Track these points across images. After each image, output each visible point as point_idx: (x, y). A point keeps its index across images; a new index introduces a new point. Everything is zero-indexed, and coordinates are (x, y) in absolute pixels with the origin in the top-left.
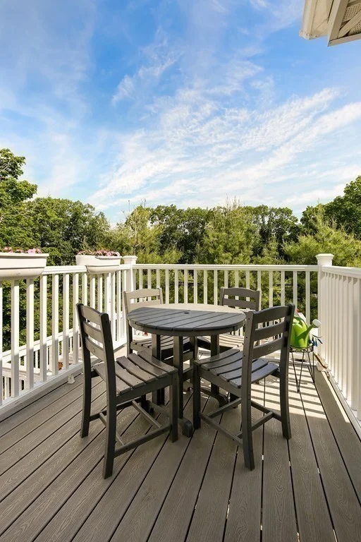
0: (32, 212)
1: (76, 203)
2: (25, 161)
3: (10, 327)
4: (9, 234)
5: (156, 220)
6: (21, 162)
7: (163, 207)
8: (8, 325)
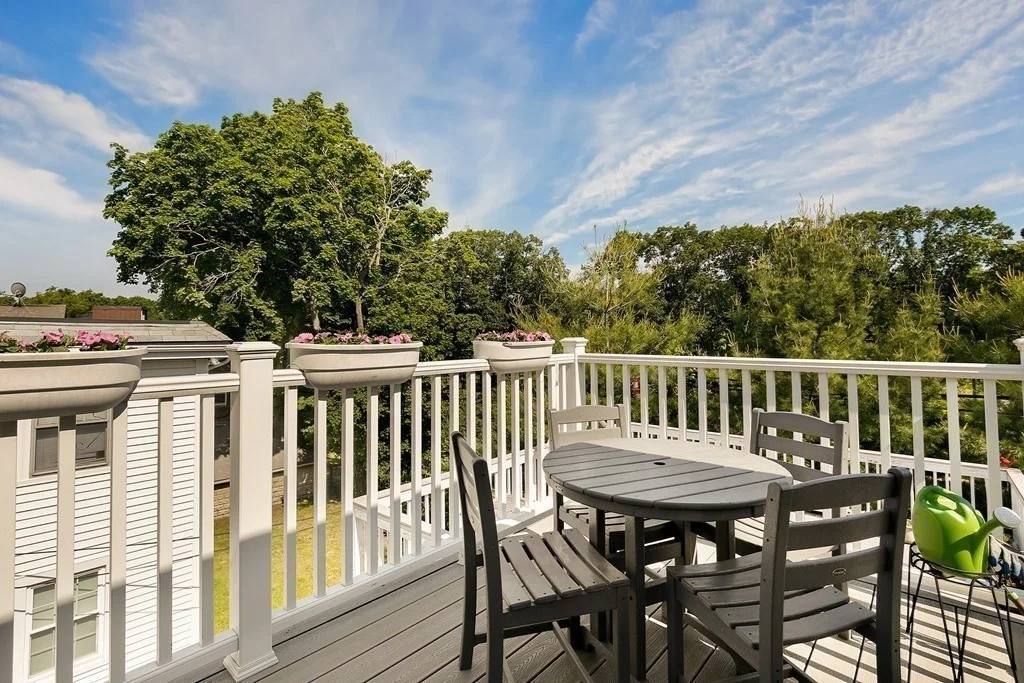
0: (442, 256)
1: (512, 236)
2: (431, 175)
3: (410, 446)
4: (409, 295)
5: (655, 255)
6: (426, 178)
7: (668, 230)
8: (407, 441)
